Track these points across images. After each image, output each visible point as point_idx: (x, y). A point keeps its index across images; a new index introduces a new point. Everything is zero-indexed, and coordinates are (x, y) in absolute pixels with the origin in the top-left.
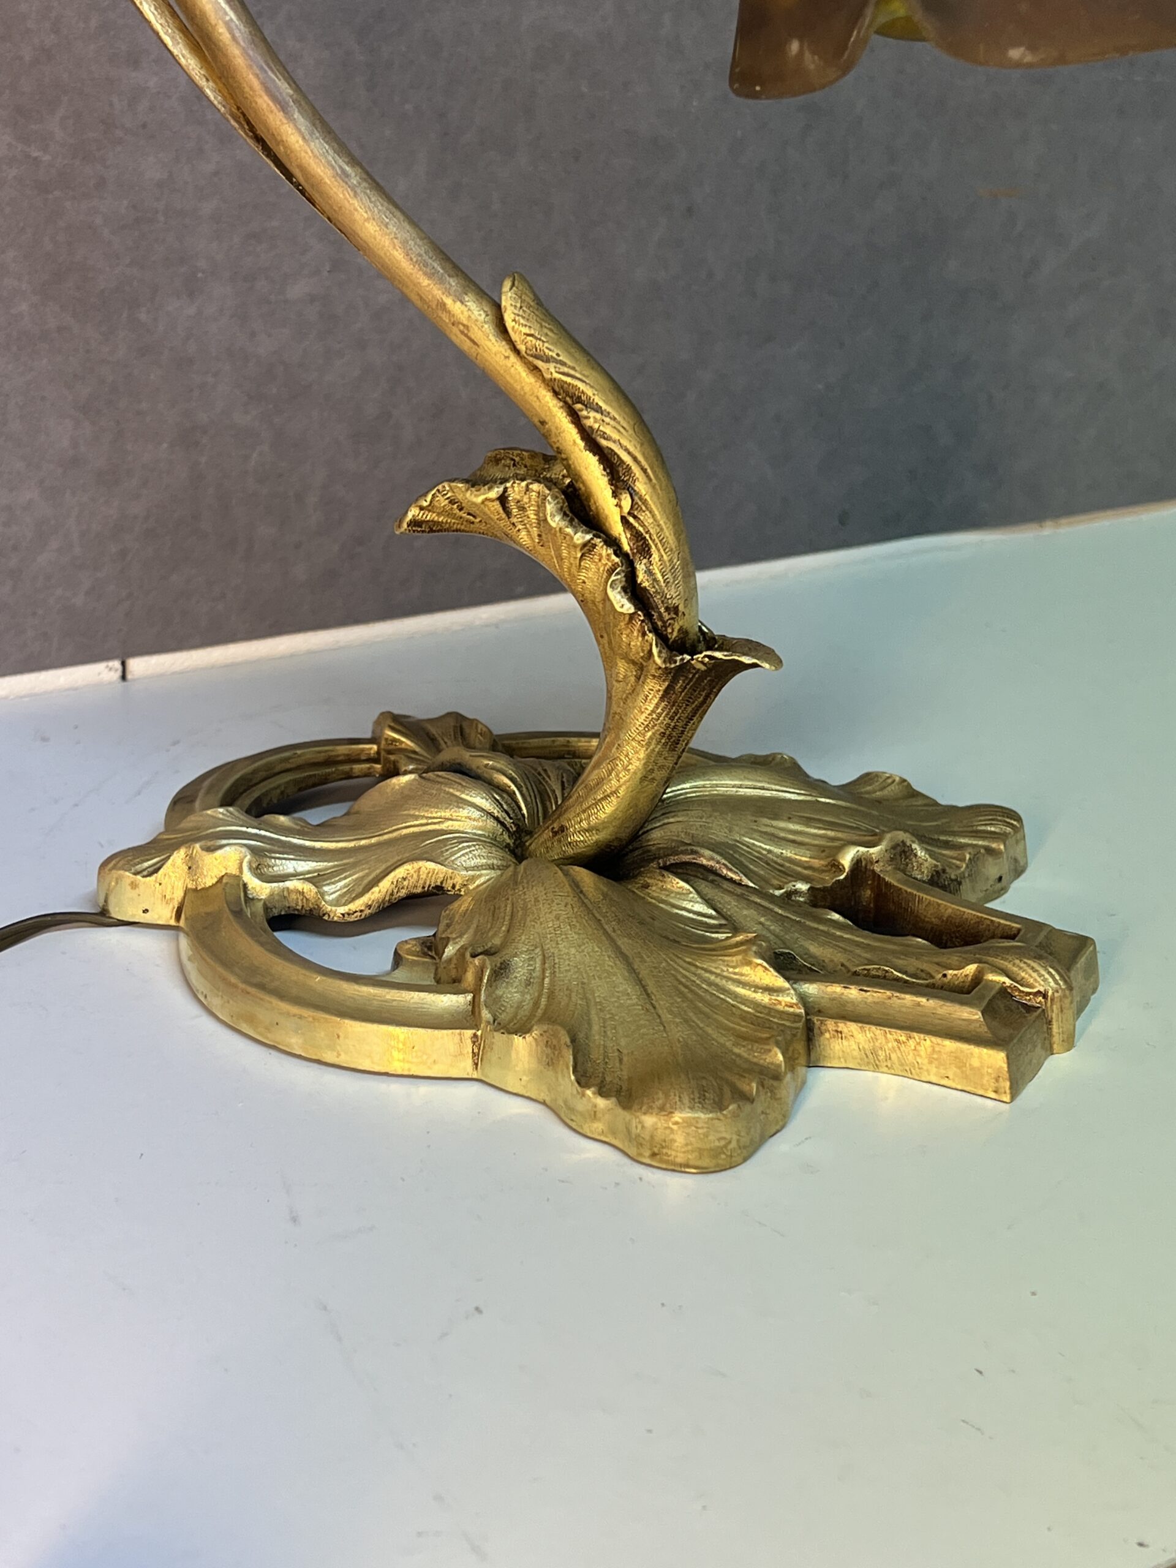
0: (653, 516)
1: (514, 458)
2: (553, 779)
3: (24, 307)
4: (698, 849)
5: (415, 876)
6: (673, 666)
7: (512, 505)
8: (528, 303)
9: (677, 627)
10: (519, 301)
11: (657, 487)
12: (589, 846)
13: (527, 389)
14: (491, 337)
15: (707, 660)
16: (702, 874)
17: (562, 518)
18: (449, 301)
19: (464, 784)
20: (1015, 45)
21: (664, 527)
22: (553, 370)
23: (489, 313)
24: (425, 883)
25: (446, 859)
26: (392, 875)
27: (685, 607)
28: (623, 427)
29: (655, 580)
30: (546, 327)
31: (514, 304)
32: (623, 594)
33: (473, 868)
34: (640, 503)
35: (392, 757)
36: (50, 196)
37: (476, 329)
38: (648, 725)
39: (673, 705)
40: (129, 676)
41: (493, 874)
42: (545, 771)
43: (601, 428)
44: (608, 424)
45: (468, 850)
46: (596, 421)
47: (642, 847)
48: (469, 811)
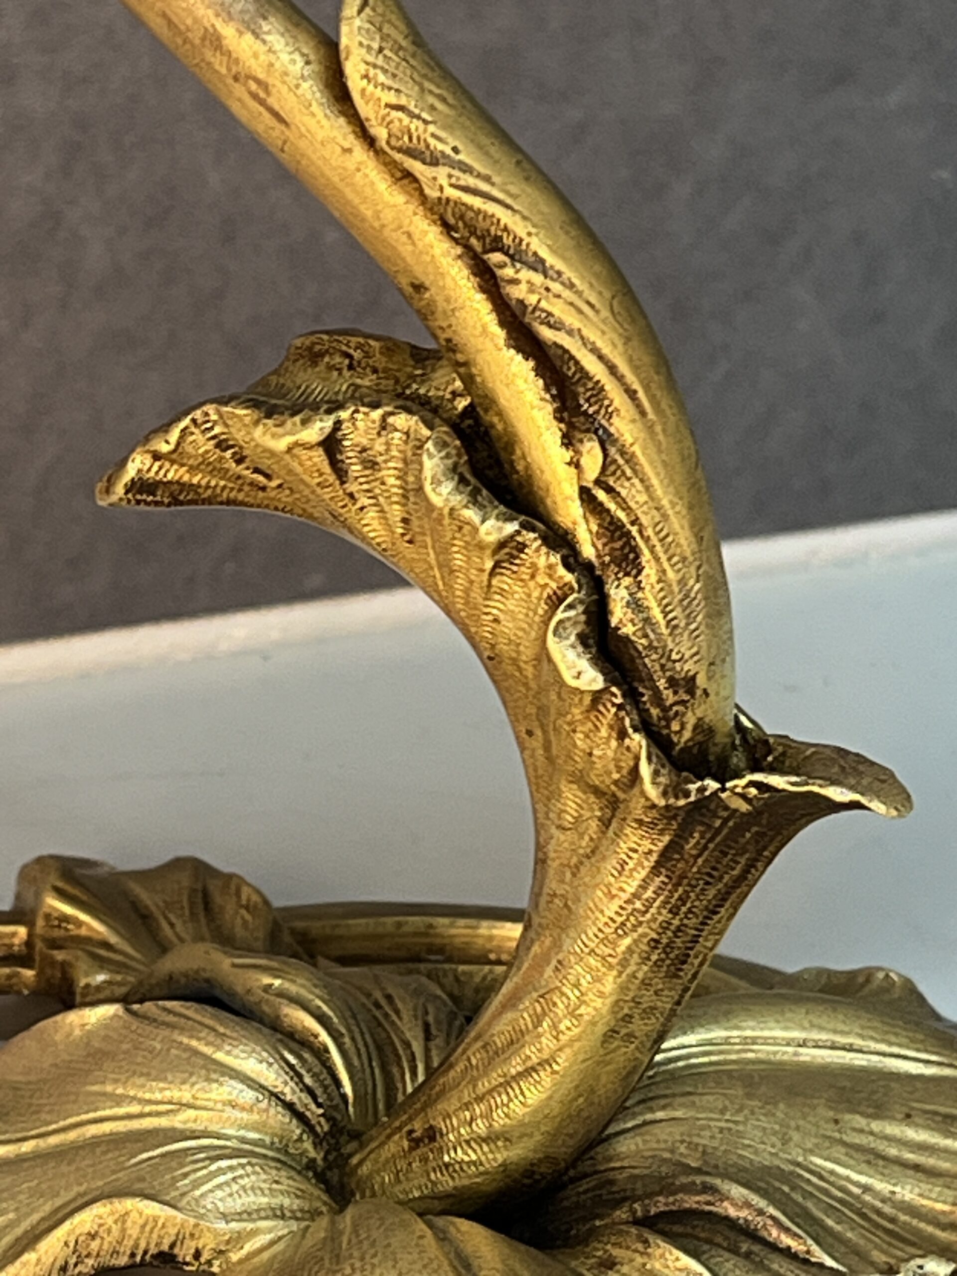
0: (648, 488)
1: (351, 351)
2: (405, 1016)
4: (718, 1182)
5: (115, 1229)
6: (682, 802)
7: (350, 456)
8: (395, 42)
9: (691, 720)
10: (378, 37)
11: (658, 428)
12: (486, 1173)
13: (388, 216)
14: (315, 108)
15: (753, 791)
16: (726, 1238)
17: (457, 489)
18: (228, 31)
19: (222, 1030)
21: (670, 512)
22: (444, 182)
23: (312, 57)
24: (136, 1246)
25: (183, 1195)
26: (66, 1226)
27: (709, 679)
28: (589, 303)
29: (647, 620)
30: (431, 92)
31: (365, 42)
32: (580, 649)
33: (240, 1216)
34: (621, 461)
35: (59, 956)
37: (284, 89)
38: (623, 924)
39: (679, 884)
41: (281, 1228)
42: (389, 998)
43: (543, 304)
44: (558, 296)
45: (230, 1176)
46: (532, 289)
47: (596, 1172)
48: (231, 1089)
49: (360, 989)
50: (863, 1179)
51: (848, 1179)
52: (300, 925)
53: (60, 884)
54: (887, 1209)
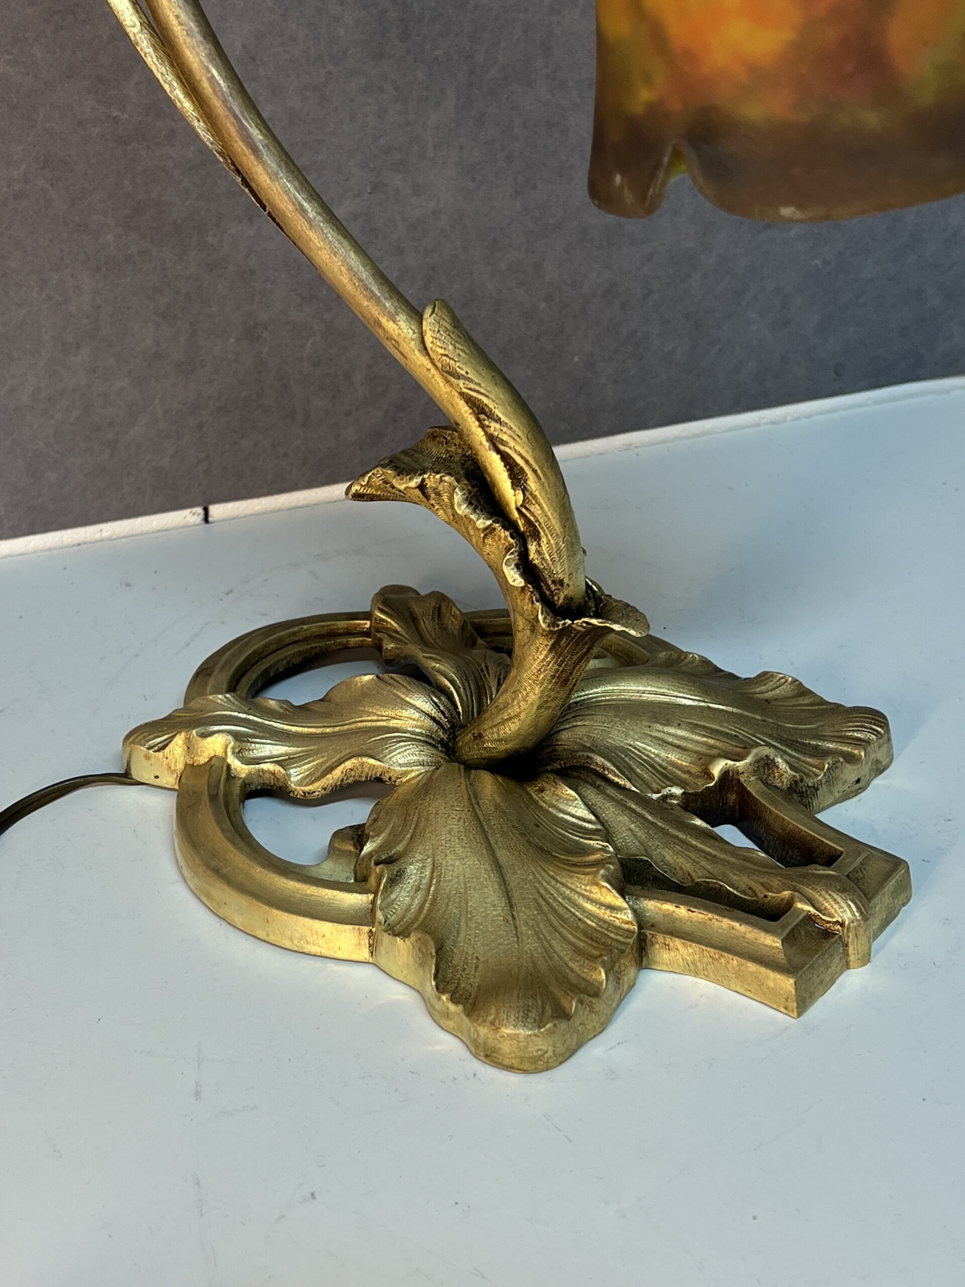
0: (542, 508)
1: (447, 436)
2: (491, 677)
3: (110, 237)
4: (592, 755)
5: (360, 769)
6: (556, 629)
7: (430, 491)
8: (445, 327)
9: (562, 596)
10: (437, 326)
11: (546, 485)
12: (499, 752)
13: (445, 396)
14: (416, 352)
15: (584, 625)
16: (592, 779)
17: (467, 507)
18: (384, 320)
19: (409, 688)
20: (786, 203)
21: (551, 517)
22: (462, 386)
23: (416, 331)
24: (368, 774)
25: (386, 756)
26: (343, 766)
27: (569, 580)
28: (518, 436)
29: (543, 558)
30: (459, 348)
31: (432, 329)
32: (516, 570)
33: (405, 765)
34: (530, 498)
35: (379, 635)
36: (129, 147)
37: (405, 345)
38: (540, 670)
39: (560, 656)
40: (210, 519)
41: (423, 770)
42: (487, 667)
43: (500, 436)
44: (505, 433)
45: (404, 749)
46: (497, 430)
47: (553, 745)
48: (410, 713)
49: (477, 663)
50: (656, 751)
51: (650, 751)
52: (477, 621)
53: (381, 607)
54: (664, 764)
